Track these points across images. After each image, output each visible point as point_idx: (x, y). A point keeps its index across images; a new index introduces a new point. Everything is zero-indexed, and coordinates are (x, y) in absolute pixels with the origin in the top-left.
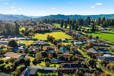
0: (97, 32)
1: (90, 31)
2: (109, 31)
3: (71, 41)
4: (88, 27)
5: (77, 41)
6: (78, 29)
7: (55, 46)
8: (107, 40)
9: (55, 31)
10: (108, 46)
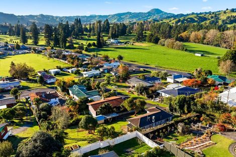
0: (107, 49)
1: (93, 47)
2: (125, 45)
3: (72, 71)
4: (83, 39)
5: (85, 69)
6: (68, 44)
7: (45, 87)
8: (135, 62)
9: (13, 53)
10: (144, 70)
